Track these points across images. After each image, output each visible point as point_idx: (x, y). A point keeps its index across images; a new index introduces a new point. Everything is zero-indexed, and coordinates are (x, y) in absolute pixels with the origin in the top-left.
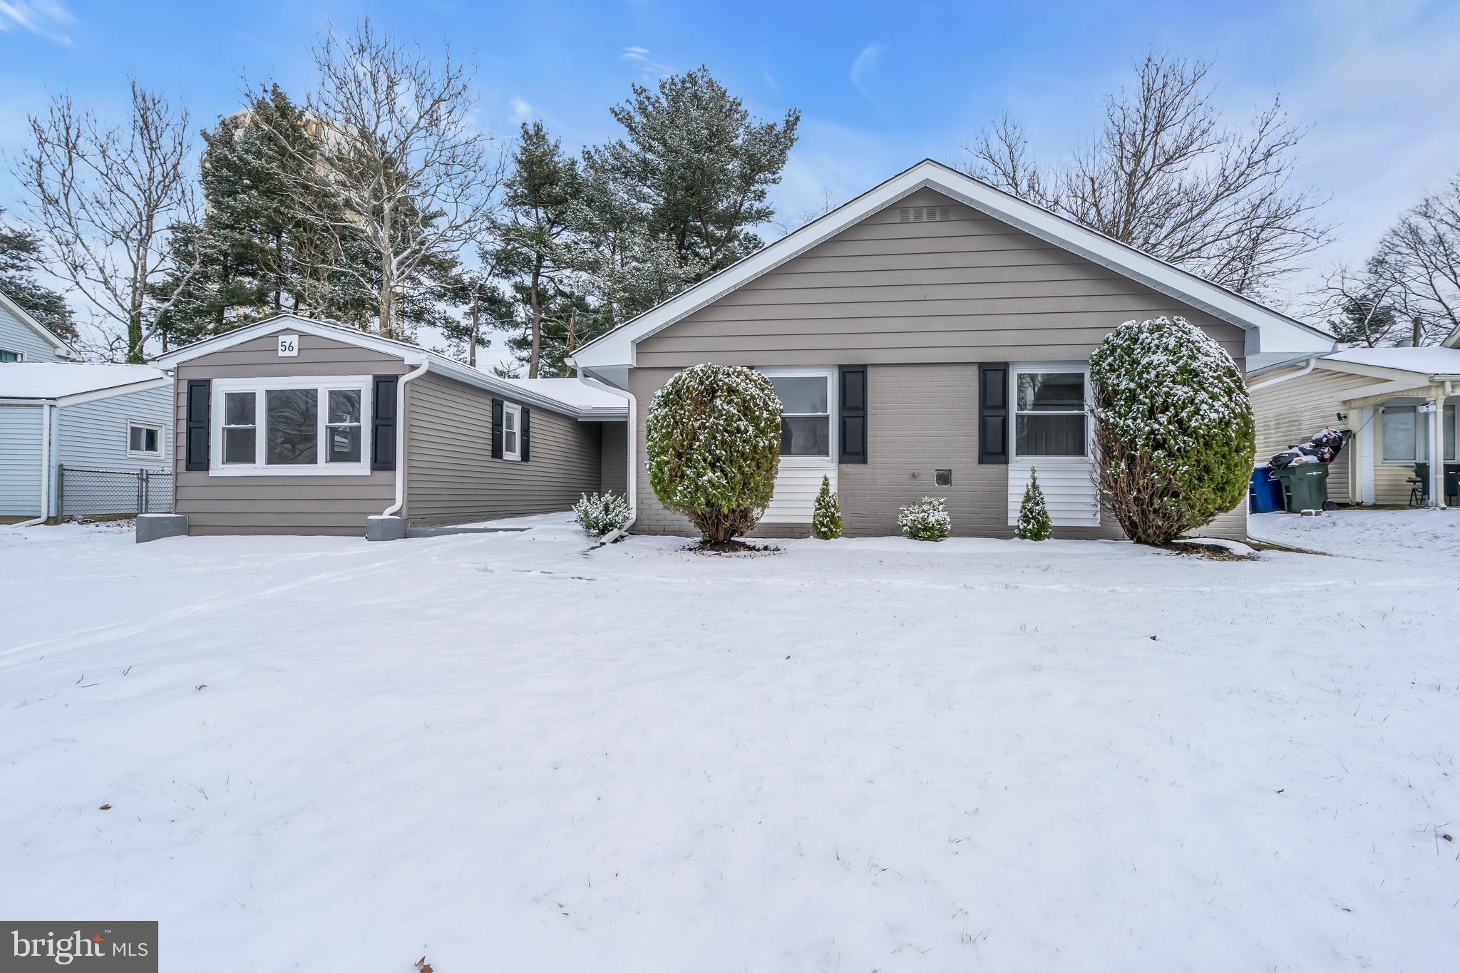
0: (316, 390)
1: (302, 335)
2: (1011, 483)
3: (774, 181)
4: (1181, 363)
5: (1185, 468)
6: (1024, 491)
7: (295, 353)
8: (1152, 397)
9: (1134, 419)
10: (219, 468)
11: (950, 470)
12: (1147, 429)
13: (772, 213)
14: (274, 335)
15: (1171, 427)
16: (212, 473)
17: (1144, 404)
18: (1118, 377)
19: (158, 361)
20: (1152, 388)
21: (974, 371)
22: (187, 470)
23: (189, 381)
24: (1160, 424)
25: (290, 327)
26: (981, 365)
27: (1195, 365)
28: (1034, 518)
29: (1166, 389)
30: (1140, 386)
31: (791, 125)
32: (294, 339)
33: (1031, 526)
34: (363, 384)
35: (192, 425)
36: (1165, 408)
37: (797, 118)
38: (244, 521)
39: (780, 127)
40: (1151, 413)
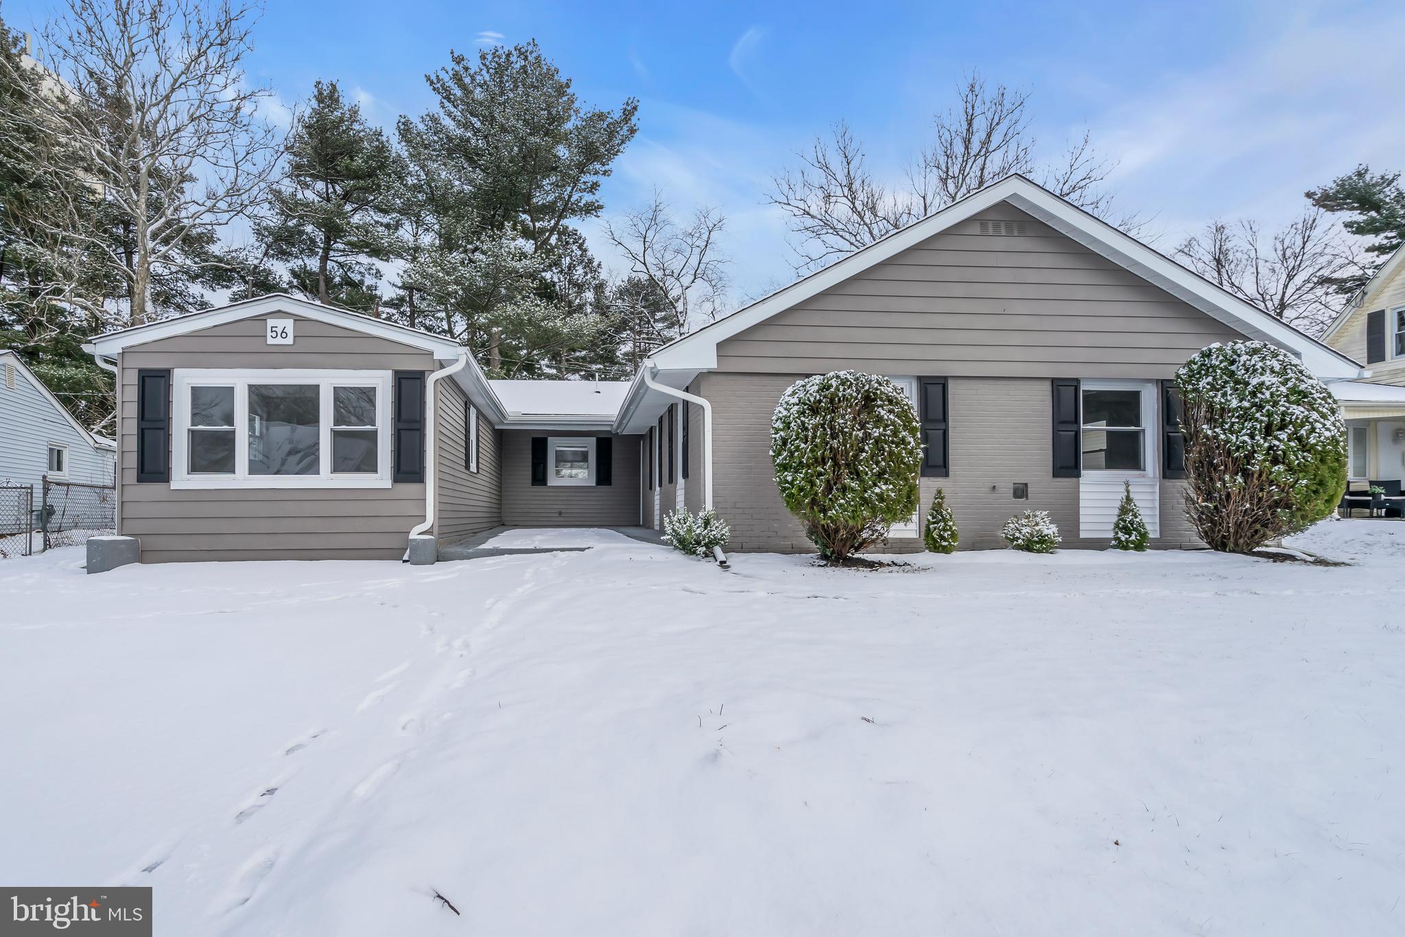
0: (318, 386)
1: (298, 319)
2: (1081, 497)
4: (1290, 384)
5: (1305, 482)
6: (1118, 504)
7: (289, 340)
8: (1269, 415)
9: (1252, 436)
10: (182, 478)
11: (1026, 484)
12: (1266, 445)
14: (262, 318)
15: (1292, 444)
16: (174, 485)
17: (1261, 422)
18: (1224, 395)
19: (95, 344)
20: (1268, 407)
21: (1047, 387)
22: (138, 482)
23: (140, 371)
24: (1279, 440)
25: (282, 309)
26: (1053, 380)
27: (1302, 387)
28: (1135, 529)
29: (1283, 409)
30: (1254, 405)
32: (289, 324)
33: (1133, 538)
34: (381, 382)
35: (145, 425)
36: (1282, 427)
40: (1268, 431)
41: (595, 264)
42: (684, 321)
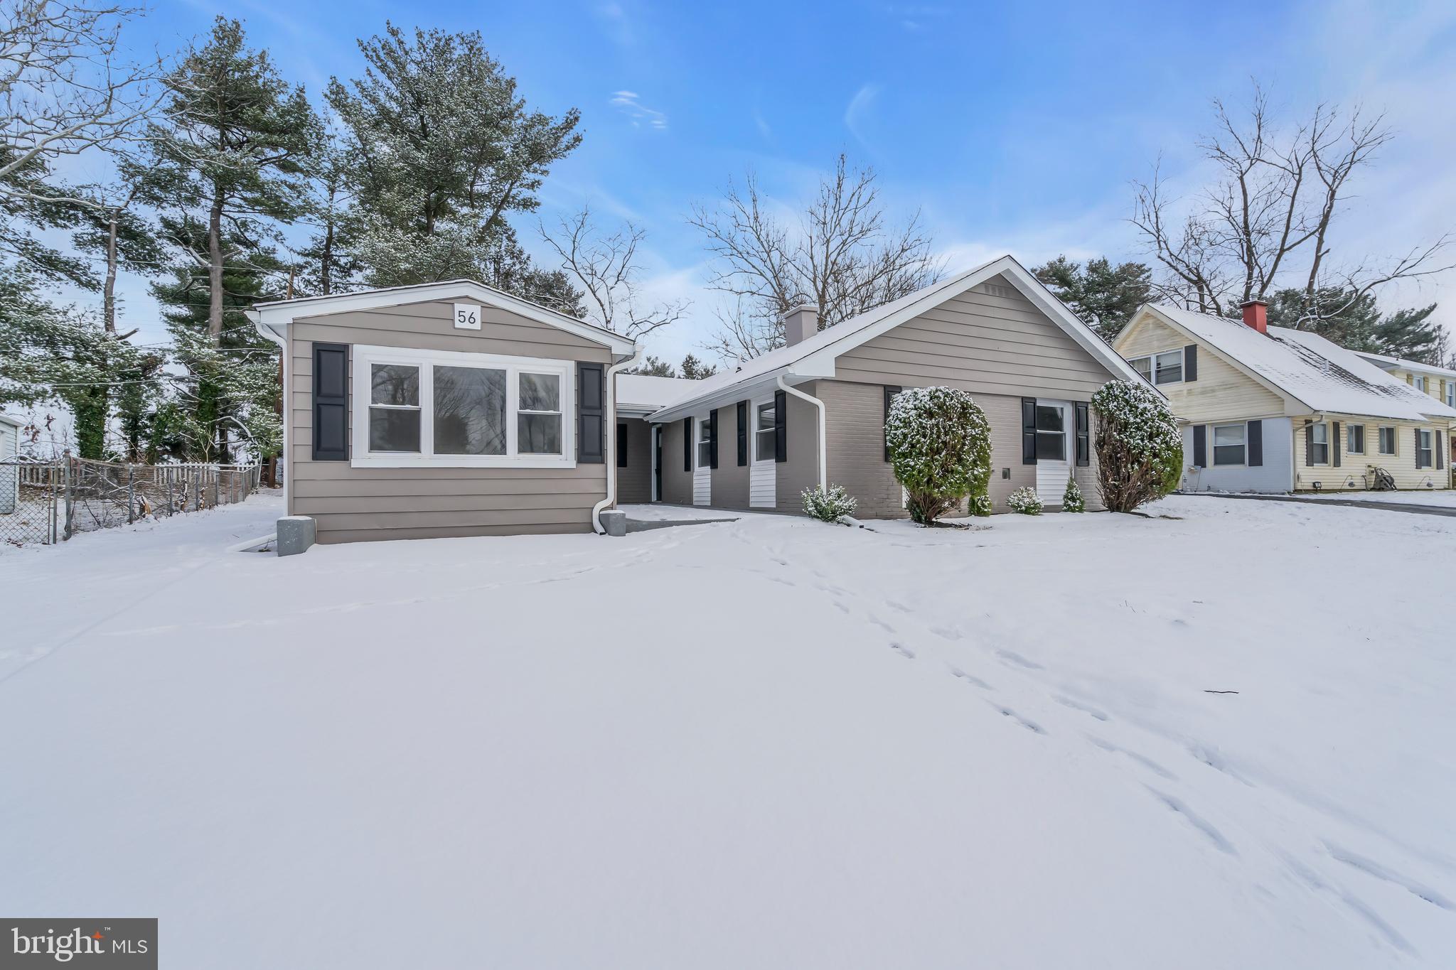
0: (504, 371)
1: (486, 307)
2: (1038, 477)
3: (543, 172)
4: (1158, 409)
5: (1169, 469)
6: (1066, 483)
7: (477, 326)
8: (1151, 427)
9: (1142, 440)
11: (1009, 469)
12: (1150, 446)
13: (538, 204)
14: (449, 302)
15: (1163, 446)
16: (355, 463)
17: (1147, 432)
18: (1125, 413)
19: (260, 312)
20: (1150, 423)
21: (1019, 402)
22: (313, 459)
23: (315, 344)
24: (1156, 443)
25: (470, 295)
26: (1023, 398)
27: (1164, 411)
28: (1078, 499)
29: (1158, 424)
30: (1143, 421)
31: (569, 124)
32: (476, 310)
33: (1077, 504)
34: (564, 371)
35: (321, 400)
36: (1158, 436)
37: (577, 119)
38: (405, 522)
39: (560, 122)
40: (1151, 437)
41: (524, 256)
42: (611, 318)
